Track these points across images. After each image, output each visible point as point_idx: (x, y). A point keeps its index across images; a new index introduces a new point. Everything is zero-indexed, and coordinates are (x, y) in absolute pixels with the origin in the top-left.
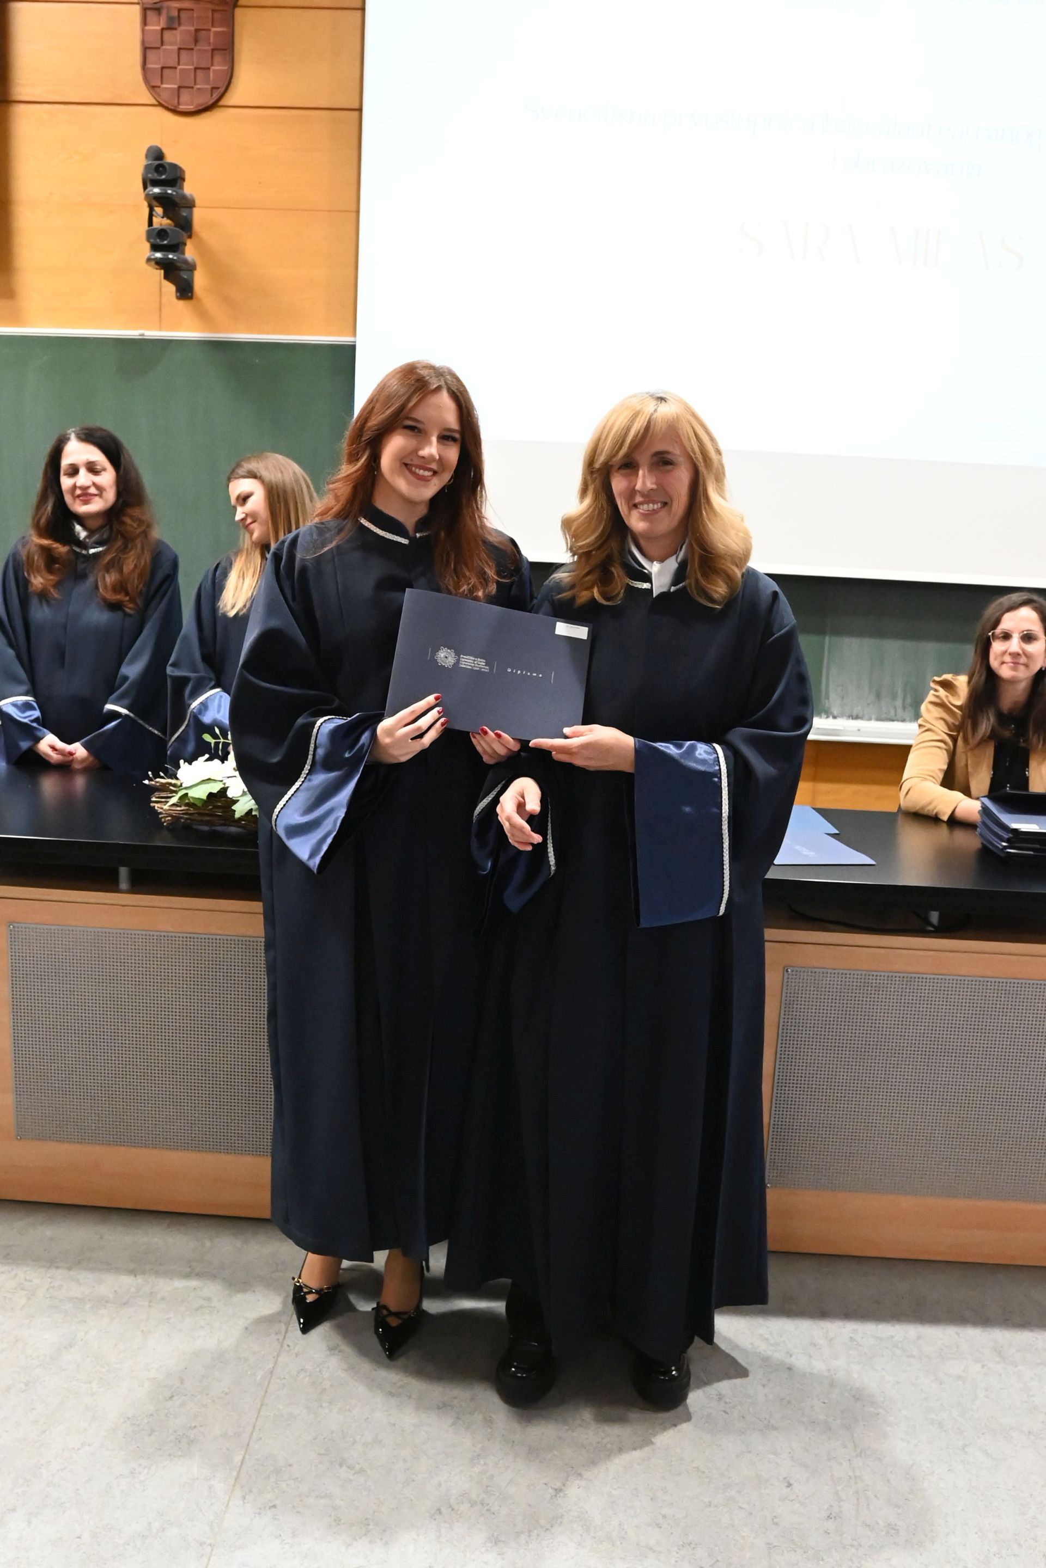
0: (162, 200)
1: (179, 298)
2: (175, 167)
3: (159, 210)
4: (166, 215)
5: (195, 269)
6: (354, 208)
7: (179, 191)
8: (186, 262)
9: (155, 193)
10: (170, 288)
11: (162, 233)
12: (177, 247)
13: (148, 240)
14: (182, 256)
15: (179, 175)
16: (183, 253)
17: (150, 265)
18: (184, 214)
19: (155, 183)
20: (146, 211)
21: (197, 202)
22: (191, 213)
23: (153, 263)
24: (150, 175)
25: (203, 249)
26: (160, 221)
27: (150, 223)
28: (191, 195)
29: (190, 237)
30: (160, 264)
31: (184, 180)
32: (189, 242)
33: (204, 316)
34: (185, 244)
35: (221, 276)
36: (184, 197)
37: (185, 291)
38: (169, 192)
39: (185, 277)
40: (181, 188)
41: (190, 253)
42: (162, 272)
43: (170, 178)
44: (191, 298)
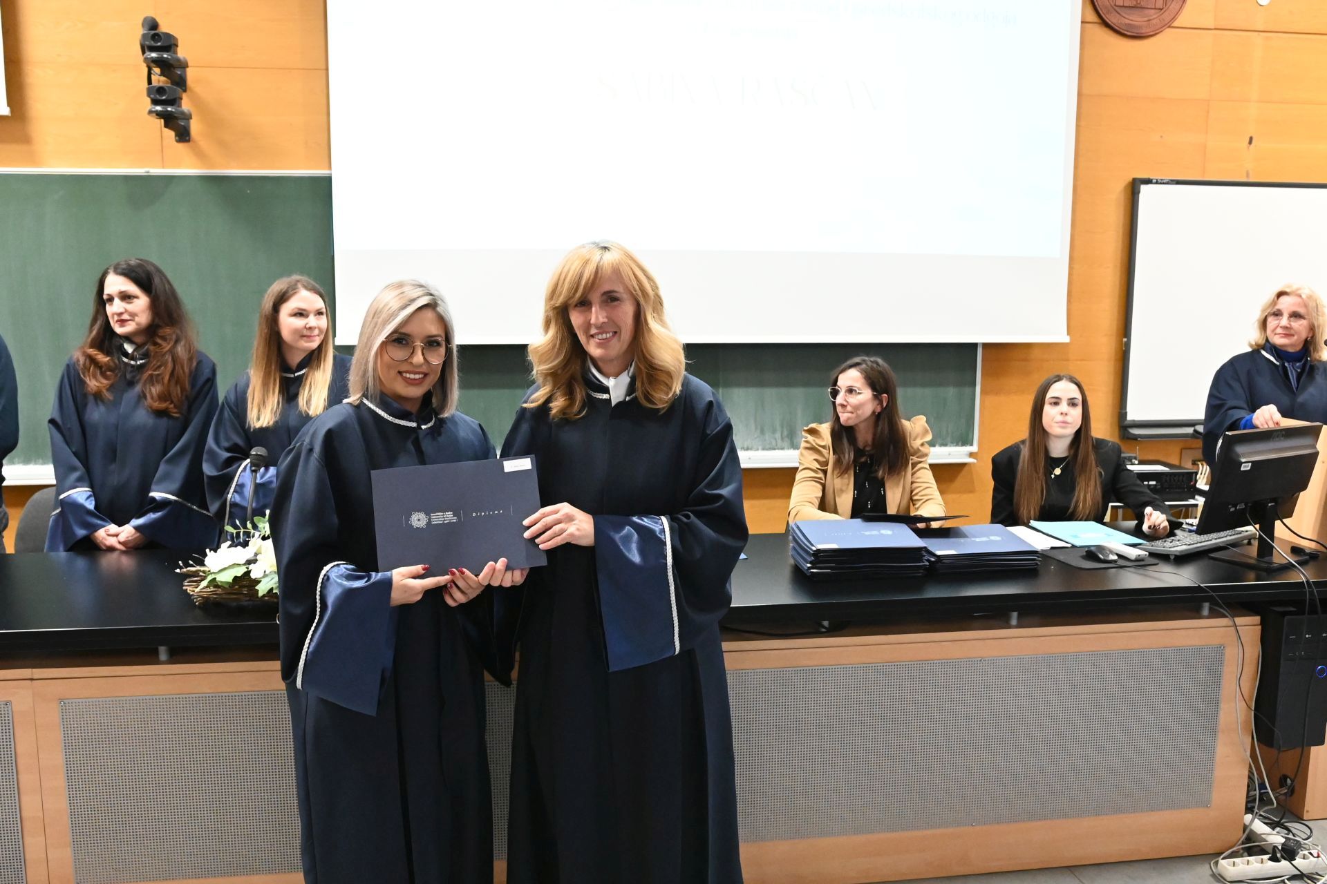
0: (159, 62)
1: (177, 141)
2: (168, 36)
3: (157, 70)
4: (162, 74)
5: (191, 118)
6: (324, 67)
7: (174, 55)
8: (183, 113)
9: (152, 58)
10: (170, 134)
11: (160, 90)
12: (174, 101)
13: (149, 95)
14: (179, 109)
15: (173, 42)
16: (180, 106)
17: (152, 116)
18: (179, 73)
19: (152, 49)
20: (146, 70)
21: (190, 64)
22: (185, 72)
23: (154, 115)
24: (147, 43)
25: (196, 101)
26: (158, 80)
27: (150, 82)
28: (184, 58)
29: (185, 91)
30: (160, 115)
31: (177, 46)
32: (184, 96)
33: (201, 156)
34: (182, 99)
35: (215, 122)
36: (178, 60)
37: (183, 135)
38: (165, 56)
39: (183, 124)
40: (175, 53)
41: (186, 105)
42: (162, 120)
43: (165, 44)
44: (188, 141)
